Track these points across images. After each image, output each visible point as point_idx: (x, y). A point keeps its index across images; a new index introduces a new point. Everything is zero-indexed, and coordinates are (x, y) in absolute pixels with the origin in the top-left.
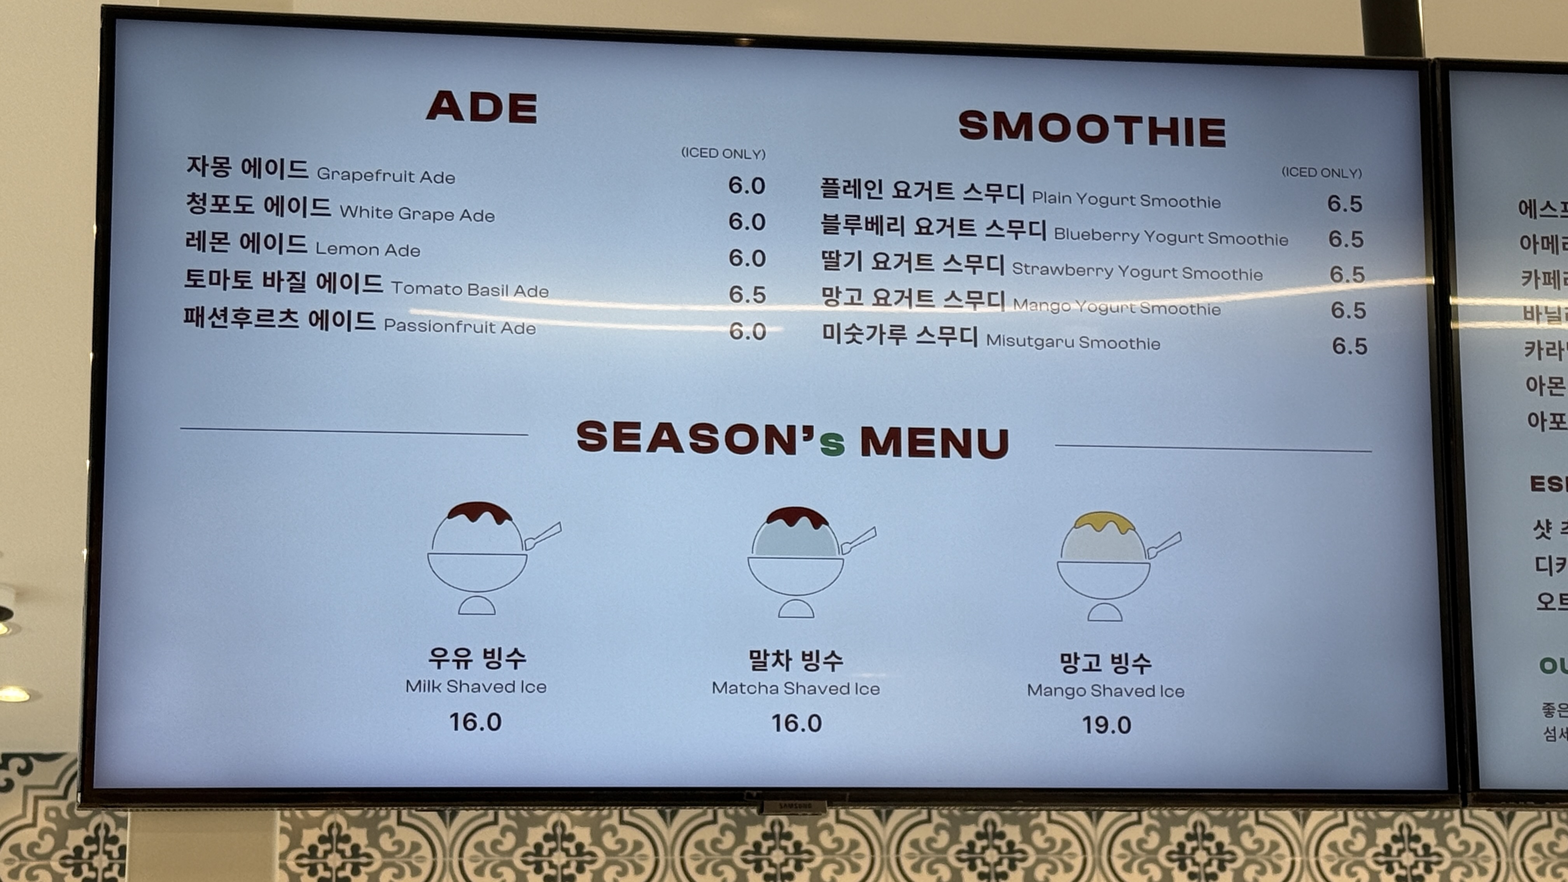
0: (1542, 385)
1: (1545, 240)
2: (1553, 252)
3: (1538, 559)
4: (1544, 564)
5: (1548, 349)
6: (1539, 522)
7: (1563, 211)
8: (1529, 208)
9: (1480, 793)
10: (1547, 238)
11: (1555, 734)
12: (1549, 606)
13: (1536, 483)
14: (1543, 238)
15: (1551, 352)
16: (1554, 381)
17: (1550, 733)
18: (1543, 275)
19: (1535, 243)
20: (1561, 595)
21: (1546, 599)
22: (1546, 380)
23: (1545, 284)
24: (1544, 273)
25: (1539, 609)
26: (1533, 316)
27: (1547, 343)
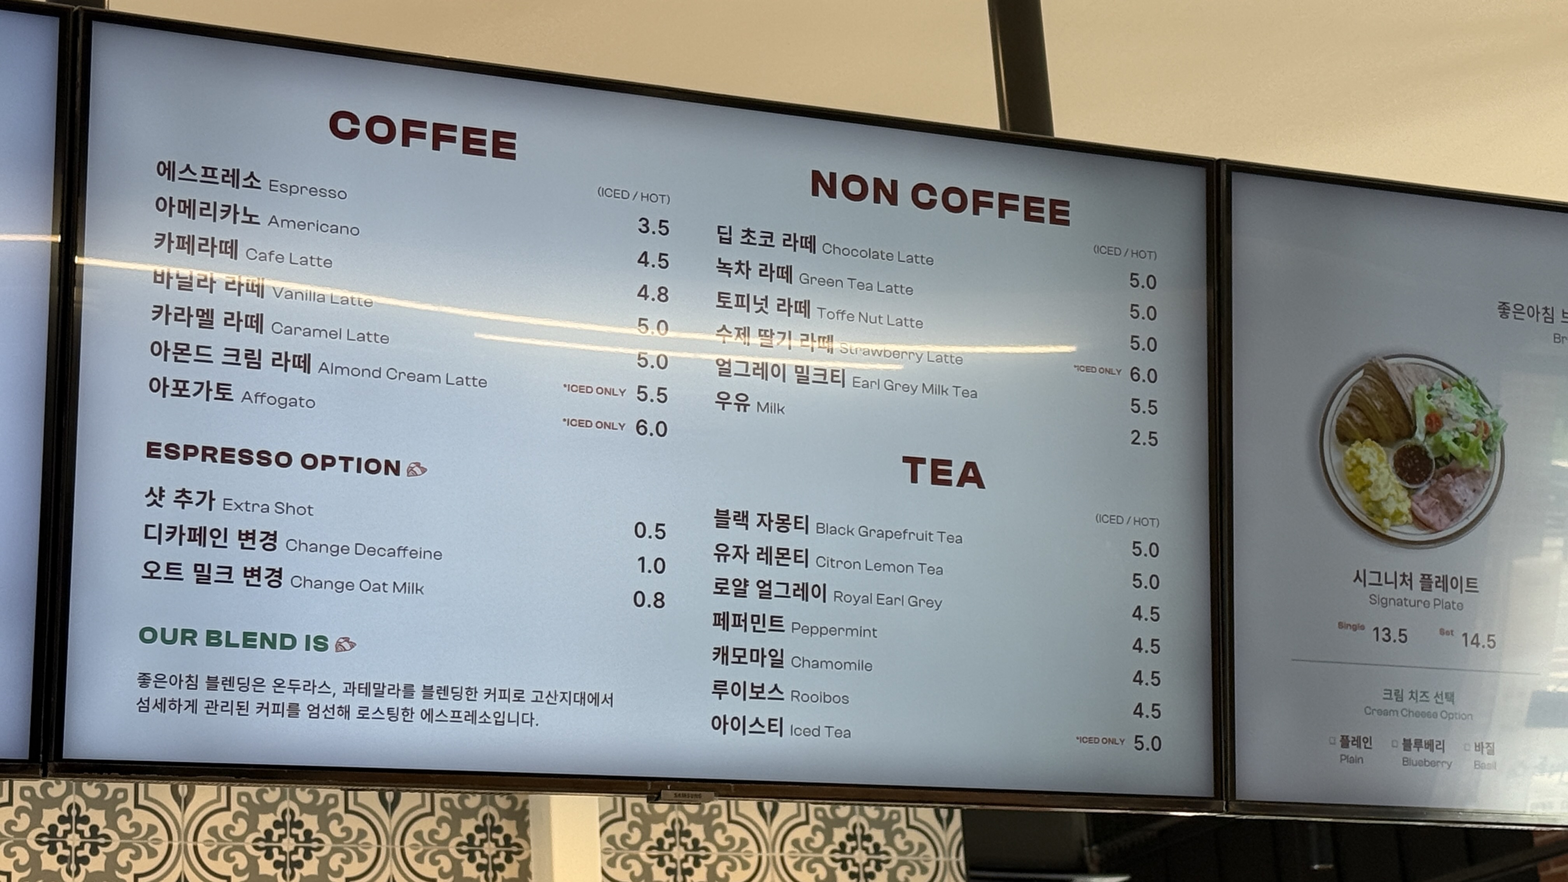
0: (167, 350)
1: (182, 204)
2: (189, 217)
3: (147, 526)
4: (153, 532)
5: (176, 314)
6: (152, 489)
7: (203, 176)
8: (167, 169)
9: (61, 763)
10: (184, 202)
11: (148, 704)
12: (155, 575)
13: (152, 450)
14: (180, 201)
15: (179, 317)
16: (179, 347)
17: (144, 704)
18: (177, 239)
19: (172, 206)
20: (169, 564)
21: (152, 567)
22: (171, 346)
23: (178, 248)
24: (179, 237)
25: (144, 577)
26: (163, 279)
27: (176, 308)
